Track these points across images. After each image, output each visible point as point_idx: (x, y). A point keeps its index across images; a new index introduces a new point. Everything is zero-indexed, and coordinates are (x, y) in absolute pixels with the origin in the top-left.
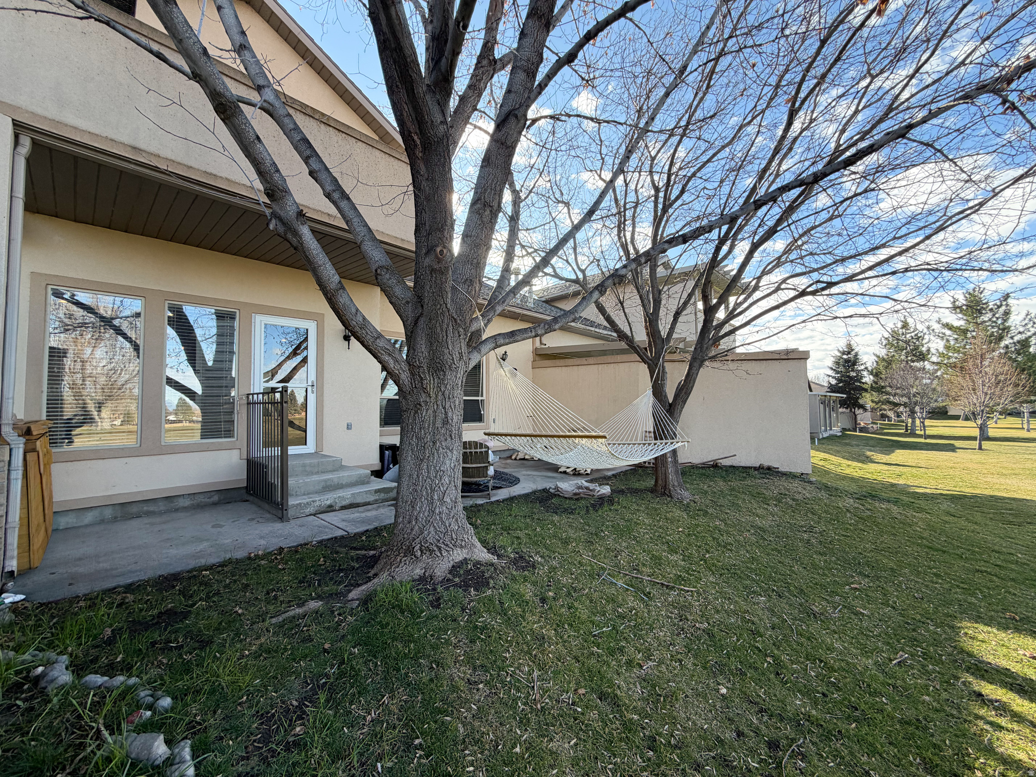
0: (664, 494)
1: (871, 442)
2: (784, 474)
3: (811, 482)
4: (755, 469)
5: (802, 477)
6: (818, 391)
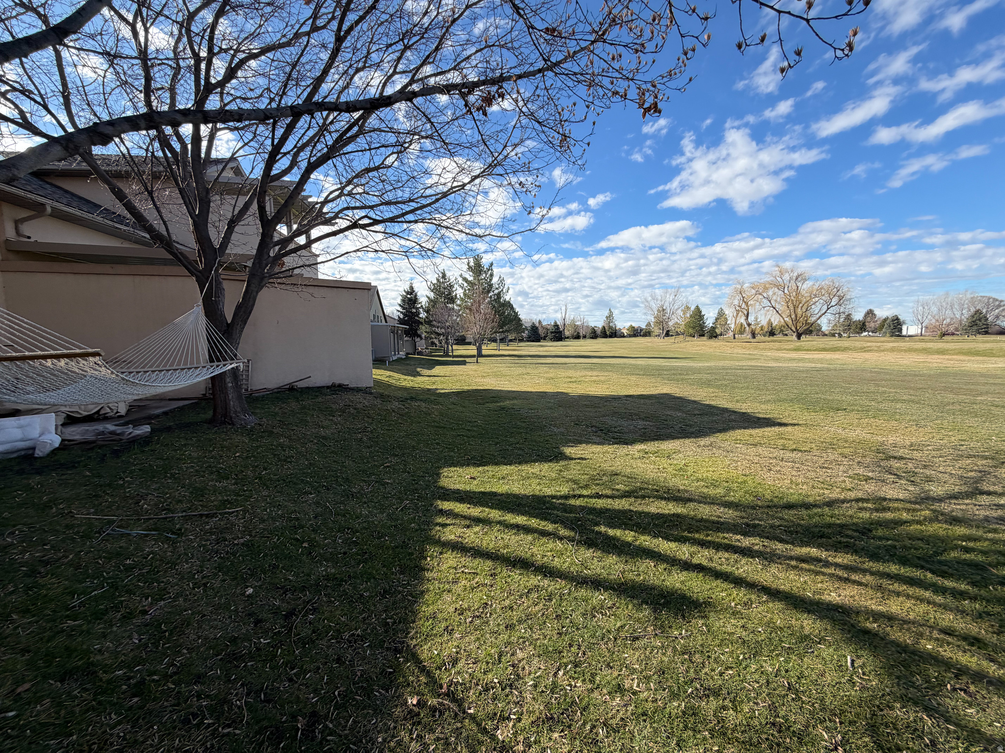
0: (224, 423)
1: (423, 362)
2: (352, 389)
3: (371, 393)
4: (328, 387)
5: (366, 391)
6: (391, 323)
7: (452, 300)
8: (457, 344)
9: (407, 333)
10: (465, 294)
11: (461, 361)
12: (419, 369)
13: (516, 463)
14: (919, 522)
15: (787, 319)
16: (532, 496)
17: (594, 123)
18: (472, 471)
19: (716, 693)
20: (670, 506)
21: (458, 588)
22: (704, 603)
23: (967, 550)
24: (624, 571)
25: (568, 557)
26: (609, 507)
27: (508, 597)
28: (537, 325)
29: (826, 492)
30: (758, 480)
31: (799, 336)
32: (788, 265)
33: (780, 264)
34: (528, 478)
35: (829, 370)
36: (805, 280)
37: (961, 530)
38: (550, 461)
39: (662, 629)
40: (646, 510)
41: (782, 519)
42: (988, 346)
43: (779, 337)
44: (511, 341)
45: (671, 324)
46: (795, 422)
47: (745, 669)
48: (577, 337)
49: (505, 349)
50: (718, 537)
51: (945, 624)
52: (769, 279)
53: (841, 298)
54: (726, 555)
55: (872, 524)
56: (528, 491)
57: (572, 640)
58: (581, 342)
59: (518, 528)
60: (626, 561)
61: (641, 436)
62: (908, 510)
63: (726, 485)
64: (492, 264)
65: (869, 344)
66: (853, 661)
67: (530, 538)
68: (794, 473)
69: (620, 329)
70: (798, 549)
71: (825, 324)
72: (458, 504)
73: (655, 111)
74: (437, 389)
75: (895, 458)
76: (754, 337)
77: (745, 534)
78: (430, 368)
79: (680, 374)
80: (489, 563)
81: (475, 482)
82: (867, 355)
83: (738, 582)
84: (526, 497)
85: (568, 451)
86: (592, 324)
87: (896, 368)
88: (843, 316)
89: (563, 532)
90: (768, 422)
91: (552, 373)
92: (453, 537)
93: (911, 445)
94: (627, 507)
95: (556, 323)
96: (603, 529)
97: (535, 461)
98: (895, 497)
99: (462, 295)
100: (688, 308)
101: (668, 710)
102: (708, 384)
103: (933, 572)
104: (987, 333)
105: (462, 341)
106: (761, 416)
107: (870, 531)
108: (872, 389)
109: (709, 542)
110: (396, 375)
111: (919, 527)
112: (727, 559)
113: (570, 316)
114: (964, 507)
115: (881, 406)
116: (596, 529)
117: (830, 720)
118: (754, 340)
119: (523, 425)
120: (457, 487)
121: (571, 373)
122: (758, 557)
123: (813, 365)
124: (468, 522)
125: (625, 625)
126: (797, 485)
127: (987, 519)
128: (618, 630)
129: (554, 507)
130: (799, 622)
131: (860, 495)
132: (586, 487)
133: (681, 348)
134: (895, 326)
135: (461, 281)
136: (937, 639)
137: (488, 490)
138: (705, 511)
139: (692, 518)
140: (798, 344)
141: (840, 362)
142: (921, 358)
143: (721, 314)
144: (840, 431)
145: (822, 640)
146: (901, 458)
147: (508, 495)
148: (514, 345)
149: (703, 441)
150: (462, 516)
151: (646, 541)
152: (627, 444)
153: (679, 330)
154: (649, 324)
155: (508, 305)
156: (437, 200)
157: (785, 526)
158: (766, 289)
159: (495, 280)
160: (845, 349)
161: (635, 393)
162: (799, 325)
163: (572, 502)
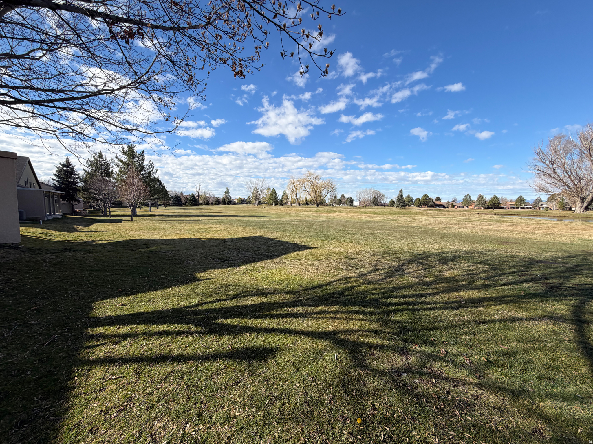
1: (80, 221)
6: (44, 189)
7: (109, 174)
8: (112, 207)
9: (63, 197)
10: (120, 171)
11: (119, 220)
12: (76, 227)
13: (160, 289)
14: (359, 286)
15: (313, 197)
16: (172, 309)
17: (209, 73)
18: (124, 300)
19: (280, 398)
20: (259, 298)
21: (105, 394)
22: (275, 349)
23: (373, 294)
24: (232, 344)
25: (196, 345)
26: (225, 306)
27: (149, 386)
28: (180, 195)
29: (328, 278)
30: (301, 277)
31: (318, 205)
32: (312, 171)
33: (309, 170)
34: (170, 297)
35: (329, 221)
36: (319, 179)
37: (371, 286)
38: (187, 283)
39: (253, 371)
40: (246, 304)
41: (310, 295)
42: (378, 210)
43: (310, 206)
44: (160, 205)
45: (261, 197)
46: (316, 246)
47: (293, 378)
48: (207, 204)
49: (155, 211)
50: (282, 311)
51: (367, 328)
52: (305, 177)
53: (332, 188)
54: (286, 319)
55: (344, 290)
56: (170, 306)
57: (197, 399)
58: (210, 207)
59: (160, 334)
60: (234, 337)
61: (244, 261)
62: (355, 281)
63: (286, 282)
64: (143, 152)
65: (343, 209)
66: (337, 356)
67: (169, 338)
68: (316, 271)
69: (233, 200)
70: (317, 308)
71: (327, 200)
72: (109, 328)
73: (241, 75)
74: (94, 241)
75: (351, 259)
76: (300, 205)
77: (295, 306)
78: (88, 225)
79: (266, 225)
80: (135, 366)
81: (126, 308)
82: (342, 214)
83: (291, 332)
84: (167, 311)
85: (199, 275)
86: (217, 196)
87: (352, 220)
88: (333, 197)
89: (193, 329)
90: (305, 248)
91: (190, 226)
92: (102, 354)
93: (356, 253)
94: (235, 304)
95: (193, 194)
96: (220, 321)
97: (175, 285)
98: (351, 276)
99: (118, 172)
100: (269, 189)
101: (255, 420)
102: (279, 229)
103: (363, 306)
104: (378, 205)
105: (119, 205)
106: (302, 244)
107: (343, 293)
108: (344, 229)
109: (278, 314)
110: (50, 232)
111: (359, 288)
112: (286, 322)
113: (202, 191)
114: (372, 276)
115: (347, 236)
116: (216, 321)
117: (328, 389)
118: (300, 207)
119: (167, 261)
120: (109, 314)
121: (202, 226)
122: (300, 317)
123: (323, 219)
124: (117, 340)
125: (232, 377)
126: (317, 277)
127: (378, 280)
128: (228, 381)
129: (188, 313)
130: (317, 345)
131: (340, 277)
132: (210, 296)
133: (266, 211)
134: (351, 201)
135: (116, 161)
136: (365, 335)
137: (136, 311)
138: (277, 298)
139: (270, 303)
140: (317, 209)
141: (333, 217)
142: (359, 215)
143: (285, 193)
144: (333, 249)
145: (326, 351)
146: (353, 259)
147: (153, 313)
148: (161, 209)
149: (276, 260)
150: (112, 336)
151: (245, 322)
152: (236, 266)
153: (265, 201)
154: (249, 197)
155: (158, 181)
156: (88, 96)
157: (312, 298)
158: (304, 182)
159: (146, 163)
160: (335, 212)
161: (241, 237)
162: (318, 200)
163: (201, 308)
